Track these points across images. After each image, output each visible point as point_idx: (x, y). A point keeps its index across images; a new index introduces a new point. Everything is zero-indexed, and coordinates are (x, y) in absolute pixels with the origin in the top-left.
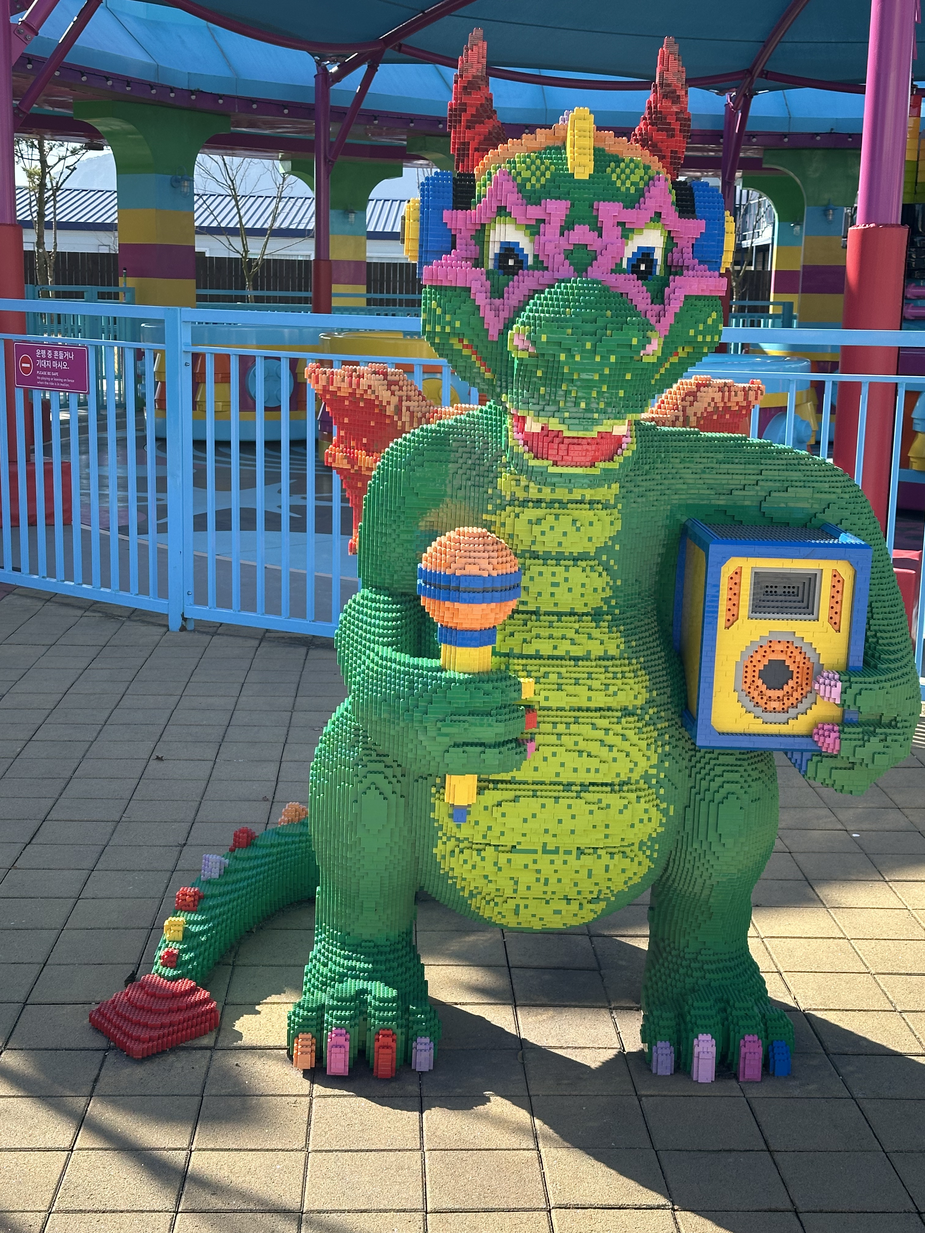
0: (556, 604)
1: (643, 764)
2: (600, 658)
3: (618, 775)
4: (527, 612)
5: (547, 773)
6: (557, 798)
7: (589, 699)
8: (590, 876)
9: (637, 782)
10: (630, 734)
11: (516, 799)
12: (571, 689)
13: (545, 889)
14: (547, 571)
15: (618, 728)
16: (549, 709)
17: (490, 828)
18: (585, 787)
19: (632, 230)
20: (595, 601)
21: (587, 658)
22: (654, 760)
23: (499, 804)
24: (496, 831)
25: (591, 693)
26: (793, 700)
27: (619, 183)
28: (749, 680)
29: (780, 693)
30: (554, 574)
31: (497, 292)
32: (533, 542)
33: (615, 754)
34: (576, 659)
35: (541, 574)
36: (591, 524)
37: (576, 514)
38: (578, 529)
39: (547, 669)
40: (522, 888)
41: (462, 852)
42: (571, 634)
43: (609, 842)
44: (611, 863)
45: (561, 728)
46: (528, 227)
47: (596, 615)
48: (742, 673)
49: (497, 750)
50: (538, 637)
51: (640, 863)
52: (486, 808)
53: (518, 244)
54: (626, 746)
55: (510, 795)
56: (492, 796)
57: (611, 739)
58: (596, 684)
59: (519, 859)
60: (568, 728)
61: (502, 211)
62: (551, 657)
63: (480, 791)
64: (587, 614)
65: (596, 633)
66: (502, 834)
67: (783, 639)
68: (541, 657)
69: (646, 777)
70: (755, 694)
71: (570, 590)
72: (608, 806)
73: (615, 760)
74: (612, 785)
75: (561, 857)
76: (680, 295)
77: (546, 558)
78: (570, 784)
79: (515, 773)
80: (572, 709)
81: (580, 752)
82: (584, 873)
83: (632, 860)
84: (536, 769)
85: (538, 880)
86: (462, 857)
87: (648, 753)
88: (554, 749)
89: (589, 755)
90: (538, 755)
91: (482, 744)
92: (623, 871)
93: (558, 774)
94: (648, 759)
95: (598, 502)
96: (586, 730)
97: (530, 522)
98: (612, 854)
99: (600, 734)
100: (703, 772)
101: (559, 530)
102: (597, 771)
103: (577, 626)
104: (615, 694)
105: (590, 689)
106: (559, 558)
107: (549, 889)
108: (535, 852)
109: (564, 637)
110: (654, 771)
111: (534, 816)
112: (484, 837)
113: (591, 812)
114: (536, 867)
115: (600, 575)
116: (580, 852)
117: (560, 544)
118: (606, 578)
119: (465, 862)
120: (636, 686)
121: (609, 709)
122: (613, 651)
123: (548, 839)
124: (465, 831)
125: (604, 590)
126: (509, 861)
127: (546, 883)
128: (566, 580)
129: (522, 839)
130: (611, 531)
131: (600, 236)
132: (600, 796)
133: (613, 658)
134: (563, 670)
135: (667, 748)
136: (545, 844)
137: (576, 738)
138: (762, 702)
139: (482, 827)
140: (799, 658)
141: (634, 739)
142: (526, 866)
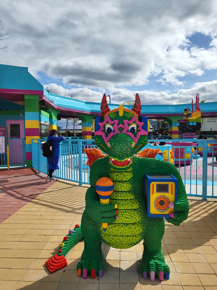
0: (122, 190)
1: (138, 220)
2: (130, 200)
3: (134, 222)
4: (117, 191)
5: (120, 222)
6: (122, 226)
7: (128, 208)
8: (129, 241)
9: (137, 223)
10: (136, 214)
11: (115, 227)
12: (124, 206)
13: (121, 243)
14: (120, 184)
15: (133, 213)
16: (121, 210)
17: (110, 232)
18: (128, 224)
19: (130, 124)
20: (129, 189)
21: (127, 200)
22: (140, 219)
23: (112, 228)
24: (112, 233)
25: (128, 207)
26: (165, 208)
27: (128, 117)
28: (157, 204)
29: (163, 206)
30: (121, 185)
31: (107, 136)
32: (117, 179)
33: (133, 218)
34: (126, 200)
35: (119, 185)
36: (127, 175)
37: (124, 174)
38: (125, 177)
39: (120, 202)
40: (117, 243)
41: (106, 236)
42: (124, 195)
43: (132, 234)
44: (133, 238)
45: (123, 213)
46: (112, 125)
47: (129, 192)
48: (155, 203)
49: (110, 219)
50: (119, 196)
51: (139, 238)
52: (110, 228)
53: (110, 128)
54: (135, 216)
55: (114, 226)
56: (111, 226)
57: (132, 215)
58: (129, 205)
59: (116, 238)
60: (124, 213)
61: (107, 122)
62: (121, 200)
63: (108, 225)
64: (127, 192)
65: (129, 195)
66: (113, 233)
67: (163, 196)
68: (119, 200)
69: (139, 222)
70: (158, 207)
71: (124, 187)
72: (132, 228)
73: (133, 219)
74: (133, 224)
75: (124, 237)
76: (139, 135)
77: (119, 182)
78: (125, 224)
79: (114, 222)
80: (125, 210)
81: (126, 218)
82: (128, 240)
83: (137, 237)
84: (118, 221)
85: (120, 241)
86: (106, 237)
87: (139, 218)
88: (122, 217)
89: (128, 218)
90: (119, 218)
91: (107, 217)
92: (136, 239)
93: (122, 222)
94: (139, 219)
95: (128, 171)
96: (127, 214)
97: (116, 175)
98: (133, 236)
99: (130, 214)
100: (150, 220)
101: (121, 177)
102: (130, 221)
103: (125, 194)
104: (133, 207)
105: (128, 206)
106: (122, 182)
107: (122, 243)
108: (119, 236)
109: (123, 196)
110: (141, 221)
111: (118, 230)
112: (110, 233)
113: (129, 229)
114: (119, 239)
115: (129, 184)
116: (128, 236)
117: (122, 179)
118: (130, 185)
119: (107, 238)
120: (136, 205)
121: (132, 209)
122: (132, 198)
123: (121, 234)
124: (106, 232)
125: (130, 187)
126: (114, 238)
127: (121, 242)
128: (123, 186)
129: (116, 234)
130: (131, 177)
131: (124, 126)
132: (130, 226)
133: (132, 200)
134: (123, 202)
135: (143, 216)
136: (121, 235)
137: (126, 215)
138: (159, 208)
139: (109, 232)
140: (166, 200)
141: (136, 215)
142: (118, 239)
